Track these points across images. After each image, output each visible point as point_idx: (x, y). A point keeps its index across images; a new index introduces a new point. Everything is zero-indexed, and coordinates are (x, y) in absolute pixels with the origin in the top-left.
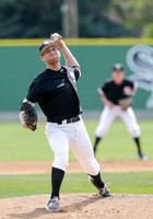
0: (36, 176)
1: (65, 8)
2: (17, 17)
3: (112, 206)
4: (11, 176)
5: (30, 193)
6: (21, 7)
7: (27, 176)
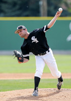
0: (27, 80)
1: (41, 3)
4: (15, 80)
5: (24, 88)
7: (23, 80)
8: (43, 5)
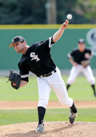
0: (29, 110)
1: (48, 6)
2: (18, 11)
3: (77, 129)
4: (13, 110)
5: (26, 121)
6: (20, 5)
7: (24, 110)
8: (51, 8)
